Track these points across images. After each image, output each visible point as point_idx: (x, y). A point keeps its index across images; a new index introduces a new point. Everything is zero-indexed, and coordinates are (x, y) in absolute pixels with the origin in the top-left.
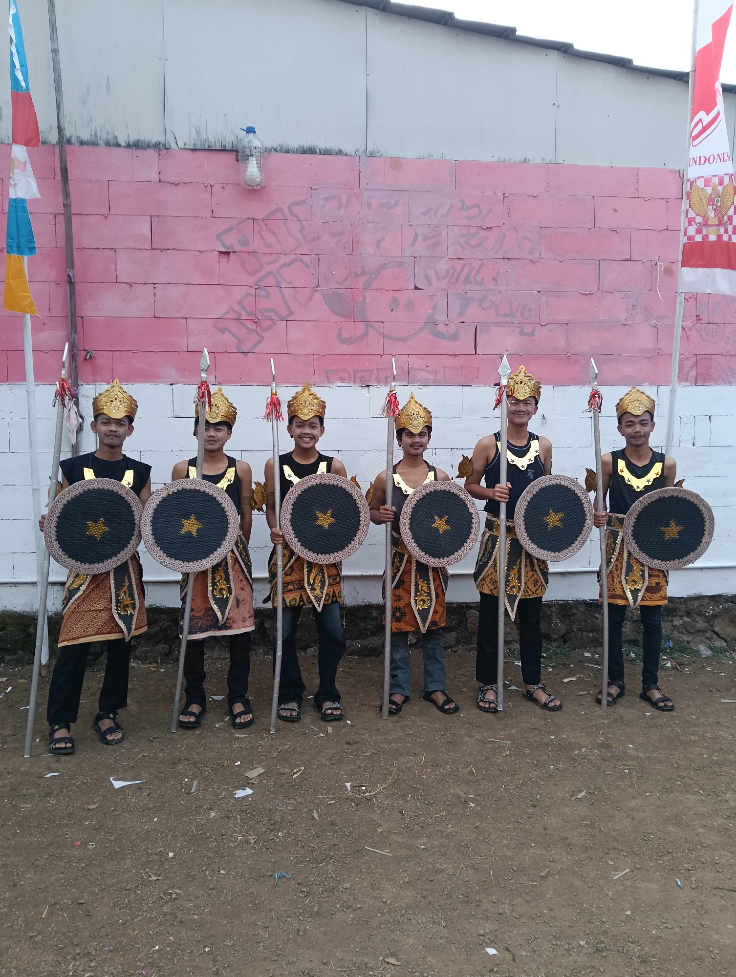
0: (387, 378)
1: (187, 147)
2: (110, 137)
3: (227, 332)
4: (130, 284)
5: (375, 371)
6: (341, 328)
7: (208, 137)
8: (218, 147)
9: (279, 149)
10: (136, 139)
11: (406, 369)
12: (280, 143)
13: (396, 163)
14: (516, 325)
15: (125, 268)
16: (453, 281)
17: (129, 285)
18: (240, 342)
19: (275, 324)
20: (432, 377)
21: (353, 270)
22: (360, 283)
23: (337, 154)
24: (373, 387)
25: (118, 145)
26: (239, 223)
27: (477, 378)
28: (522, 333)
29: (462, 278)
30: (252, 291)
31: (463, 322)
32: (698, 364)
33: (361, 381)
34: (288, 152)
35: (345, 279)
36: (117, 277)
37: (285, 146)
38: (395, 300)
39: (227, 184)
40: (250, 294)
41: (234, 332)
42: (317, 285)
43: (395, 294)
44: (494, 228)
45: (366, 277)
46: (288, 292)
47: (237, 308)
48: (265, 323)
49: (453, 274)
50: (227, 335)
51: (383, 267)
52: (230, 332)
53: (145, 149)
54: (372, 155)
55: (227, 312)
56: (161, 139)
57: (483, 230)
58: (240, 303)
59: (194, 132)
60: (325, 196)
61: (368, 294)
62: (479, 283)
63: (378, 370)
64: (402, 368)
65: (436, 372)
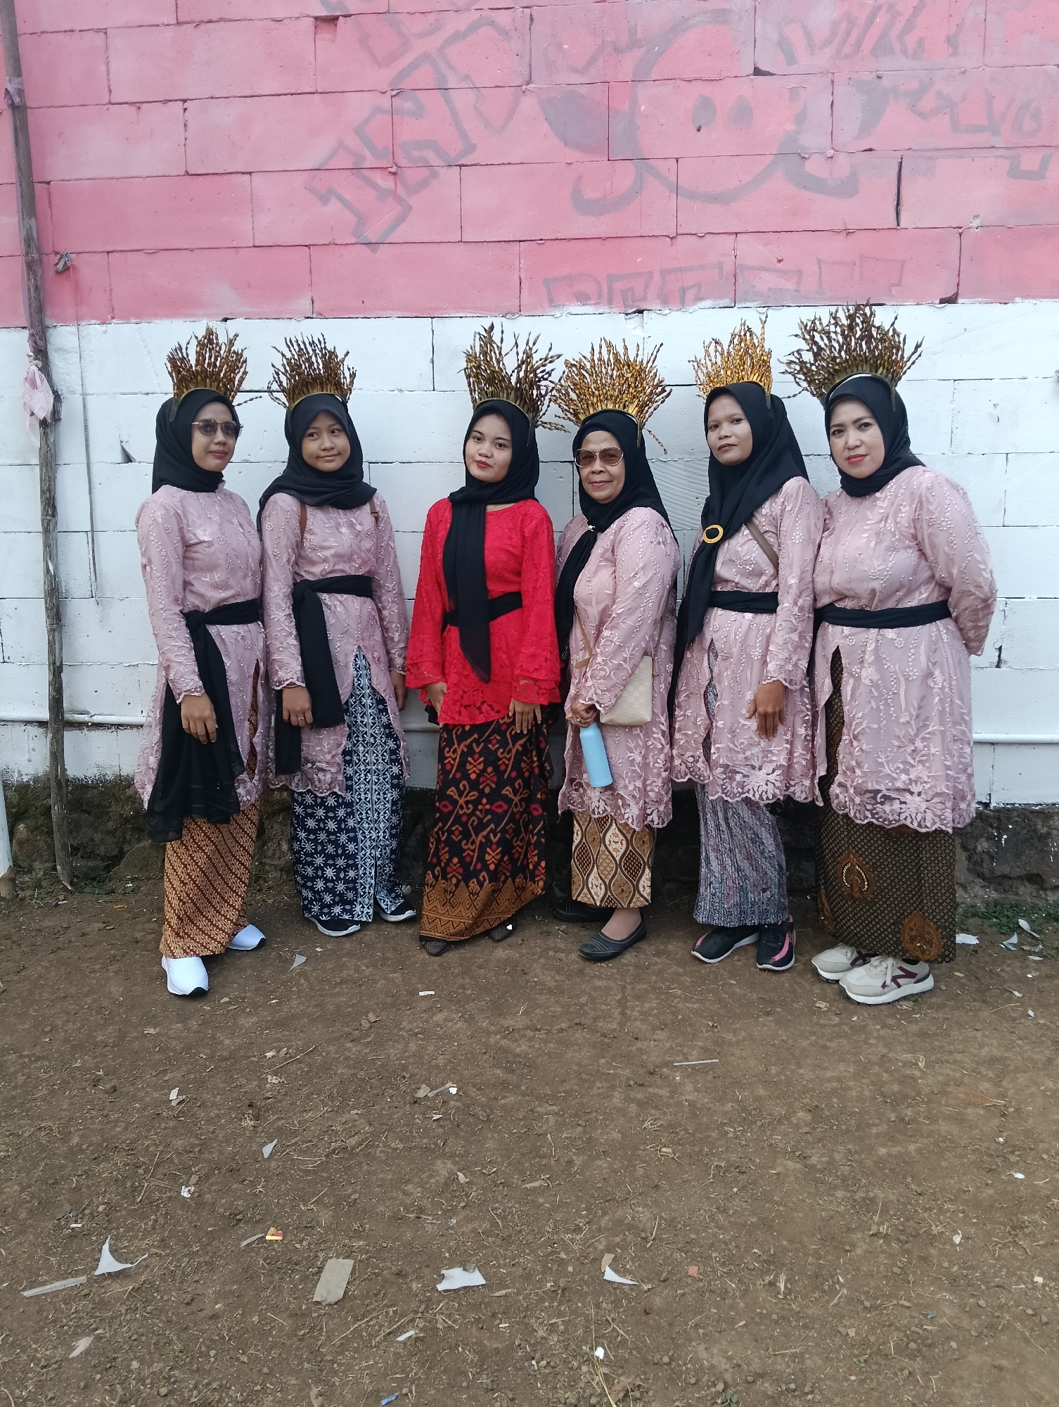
0: (683, 291)
3: (334, 200)
4: (137, 105)
5: (657, 276)
6: (580, 178)
11: (729, 268)
14: (1001, 152)
15: (126, 68)
16: (847, 49)
17: (134, 108)
18: (362, 219)
19: (435, 175)
20: (790, 286)
21: (608, 39)
22: (627, 66)
24: (652, 315)
27: (899, 284)
28: (1016, 173)
29: (868, 43)
30: (385, 102)
31: (871, 150)
33: (625, 300)
35: (591, 62)
36: (110, 91)
38: (707, 104)
40: (377, 110)
41: (348, 197)
42: (527, 78)
43: (706, 89)
45: (639, 53)
46: (463, 99)
47: (352, 142)
48: (411, 176)
49: (848, 33)
50: (334, 207)
51: (679, 27)
52: (340, 198)
55: (334, 154)
58: (358, 131)
61: (645, 93)
62: (910, 52)
63: (663, 273)
64: (720, 265)
65: (800, 272)
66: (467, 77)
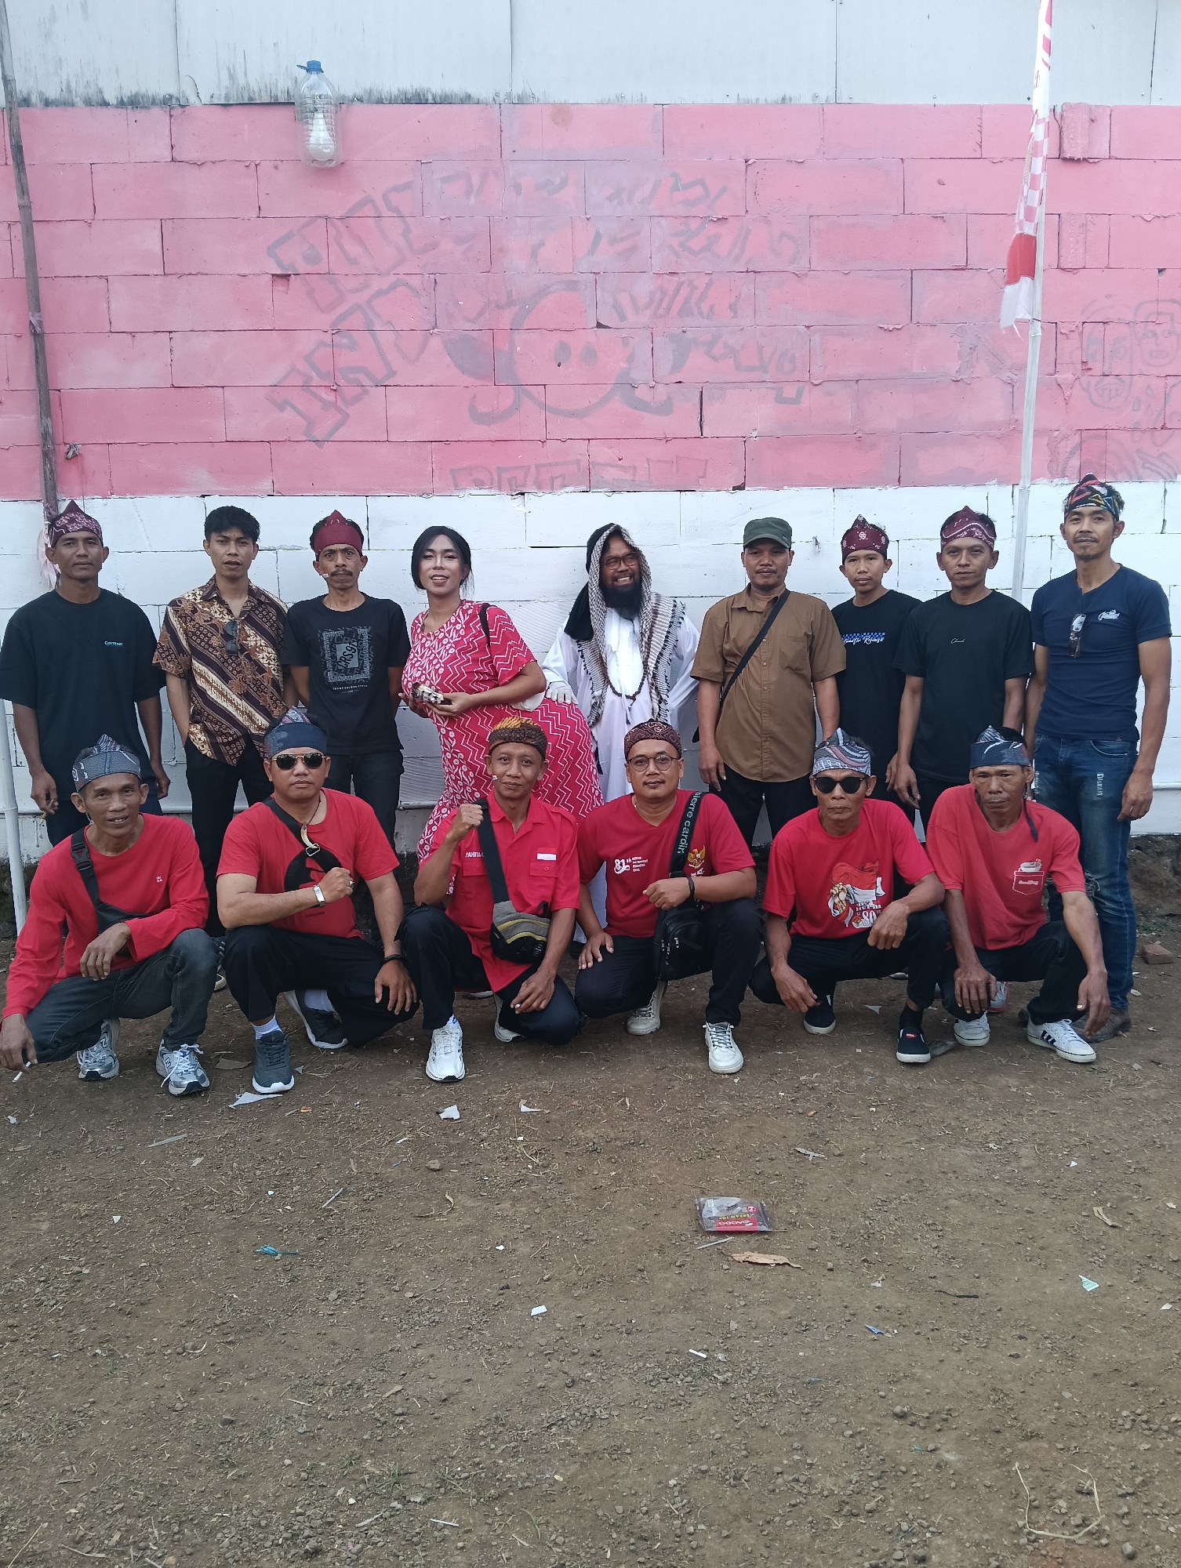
0: (552, 480)
1: (216, 101)
2: (92, 91)
3: (289, 408)
4: (132, 334)
5: (533, 469)
6: (475, 397)
7: (248, 85)
8: (266, 100)
9: (365, 98)
10: (134, 93)
11: (584, 464)
12: (368, 87)
13: (562, 114)
14: (770, 385)
15: (123, 307)
16: (661, 311)
17: (130, 336)
18: (310, 423)
19: (366, 392)
20: (628, 477)
21: (492, 299)
22: (506, 319)
23: (462, 102)
24: (531, 496)
25: (106, 104)
26: (304, 226)
27: (704, 476)
28: (780, 400)
29: (676, 307)
30: (327, 338)
31: (680, 382)
32: (1084, 446)
33: (510, 485)
34: (380, 101)
35: (480, 314)
36: (111, 323)
37: (375, 93)
38: (564, 347)
39: (282, 161)
40: (322, 344)
41: (299, 406)
42: (433, 324)
43: (564, 336)
44: (730, 219)
45: (514, 309)
46: (386, 339)
47: (302, 366)
48: (348, 392)
49: (662, 300)
50: (288, 414)
51: (544, 291)
52: (294, 407)
53: (147, 108)
54: (521, 101)
55: (288, 375)
56: (172, 90)
57: (712, 224)
58: (307, 358)
59: (225, 74)
60: (445, 174)
61: (519, 337)
62: (705, 314)
63: (538, 466)
64: (578, 462)
65: (635, 468)
66: (389, 322)
